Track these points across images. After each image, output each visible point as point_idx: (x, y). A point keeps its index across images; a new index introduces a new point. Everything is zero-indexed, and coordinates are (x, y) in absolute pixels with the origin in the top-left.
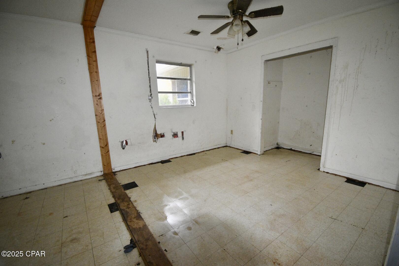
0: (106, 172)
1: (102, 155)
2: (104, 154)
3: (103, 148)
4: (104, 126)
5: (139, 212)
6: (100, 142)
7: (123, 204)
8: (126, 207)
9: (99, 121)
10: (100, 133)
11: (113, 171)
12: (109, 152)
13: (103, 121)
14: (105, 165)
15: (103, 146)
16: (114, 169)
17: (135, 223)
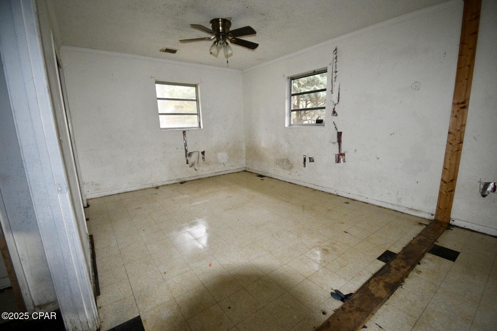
0: (439, 218)
1: (440, 193)
2: (444, 192)
3: (445, 182)
4: (458, 151)
5: (402, 284)
6: (443, 173)
7: (399, 262)
8: (397, 267)
9: (451, 142)
10: (448, 161)
11: (451, 222)
12: (453, 193)
13: (458, 142)
14: (441, 208)
15: (446, 179)
16: (454, 221)
17: (377, 287)
